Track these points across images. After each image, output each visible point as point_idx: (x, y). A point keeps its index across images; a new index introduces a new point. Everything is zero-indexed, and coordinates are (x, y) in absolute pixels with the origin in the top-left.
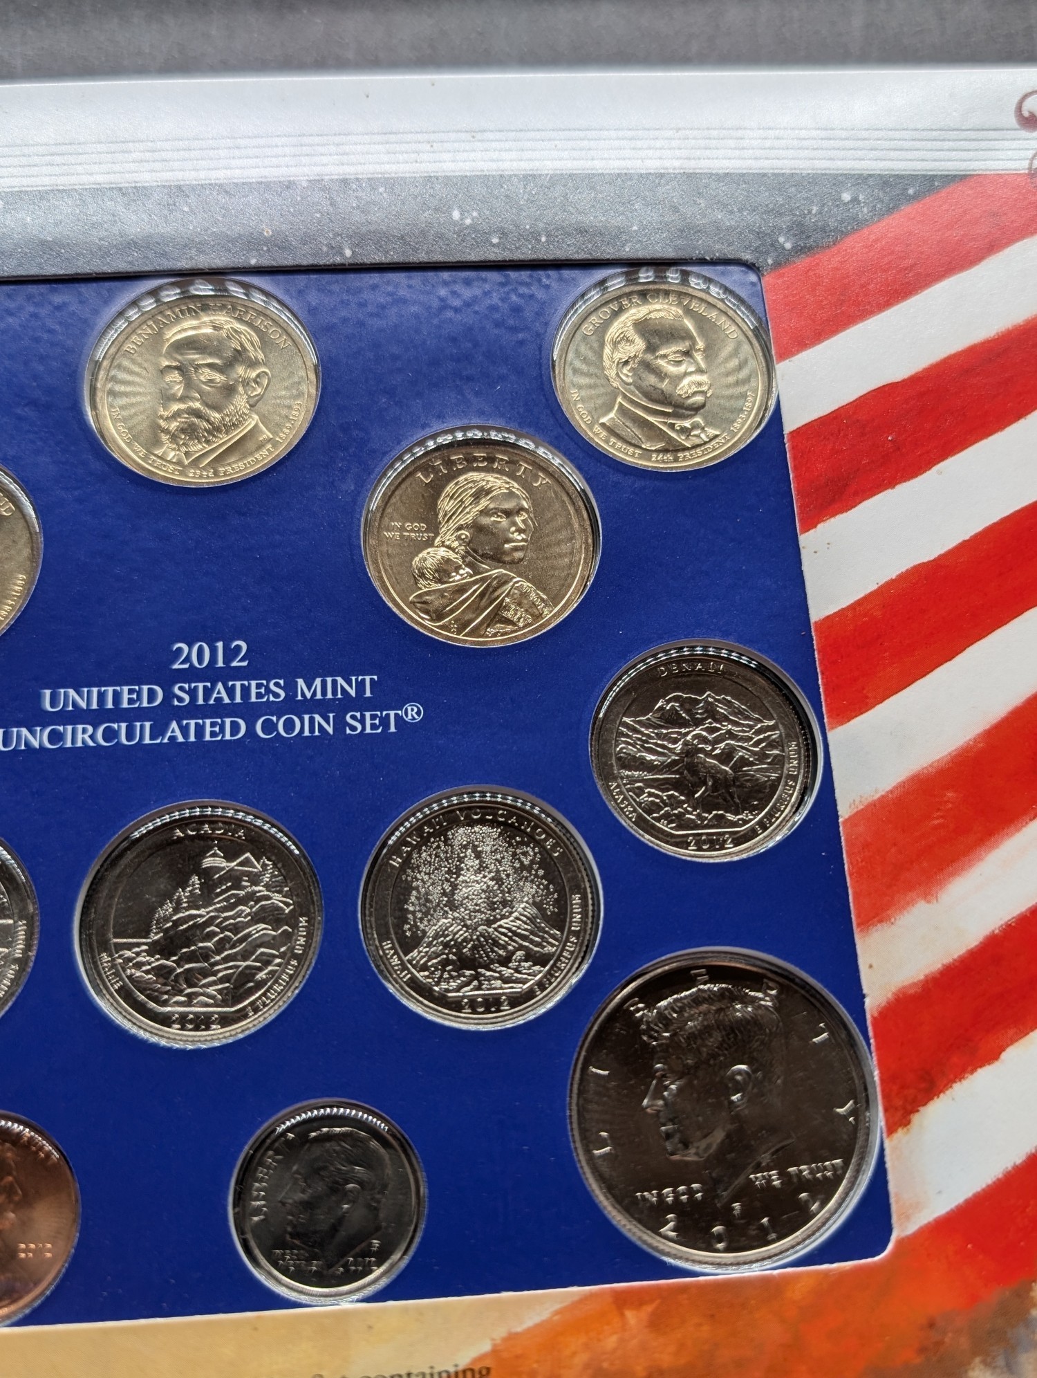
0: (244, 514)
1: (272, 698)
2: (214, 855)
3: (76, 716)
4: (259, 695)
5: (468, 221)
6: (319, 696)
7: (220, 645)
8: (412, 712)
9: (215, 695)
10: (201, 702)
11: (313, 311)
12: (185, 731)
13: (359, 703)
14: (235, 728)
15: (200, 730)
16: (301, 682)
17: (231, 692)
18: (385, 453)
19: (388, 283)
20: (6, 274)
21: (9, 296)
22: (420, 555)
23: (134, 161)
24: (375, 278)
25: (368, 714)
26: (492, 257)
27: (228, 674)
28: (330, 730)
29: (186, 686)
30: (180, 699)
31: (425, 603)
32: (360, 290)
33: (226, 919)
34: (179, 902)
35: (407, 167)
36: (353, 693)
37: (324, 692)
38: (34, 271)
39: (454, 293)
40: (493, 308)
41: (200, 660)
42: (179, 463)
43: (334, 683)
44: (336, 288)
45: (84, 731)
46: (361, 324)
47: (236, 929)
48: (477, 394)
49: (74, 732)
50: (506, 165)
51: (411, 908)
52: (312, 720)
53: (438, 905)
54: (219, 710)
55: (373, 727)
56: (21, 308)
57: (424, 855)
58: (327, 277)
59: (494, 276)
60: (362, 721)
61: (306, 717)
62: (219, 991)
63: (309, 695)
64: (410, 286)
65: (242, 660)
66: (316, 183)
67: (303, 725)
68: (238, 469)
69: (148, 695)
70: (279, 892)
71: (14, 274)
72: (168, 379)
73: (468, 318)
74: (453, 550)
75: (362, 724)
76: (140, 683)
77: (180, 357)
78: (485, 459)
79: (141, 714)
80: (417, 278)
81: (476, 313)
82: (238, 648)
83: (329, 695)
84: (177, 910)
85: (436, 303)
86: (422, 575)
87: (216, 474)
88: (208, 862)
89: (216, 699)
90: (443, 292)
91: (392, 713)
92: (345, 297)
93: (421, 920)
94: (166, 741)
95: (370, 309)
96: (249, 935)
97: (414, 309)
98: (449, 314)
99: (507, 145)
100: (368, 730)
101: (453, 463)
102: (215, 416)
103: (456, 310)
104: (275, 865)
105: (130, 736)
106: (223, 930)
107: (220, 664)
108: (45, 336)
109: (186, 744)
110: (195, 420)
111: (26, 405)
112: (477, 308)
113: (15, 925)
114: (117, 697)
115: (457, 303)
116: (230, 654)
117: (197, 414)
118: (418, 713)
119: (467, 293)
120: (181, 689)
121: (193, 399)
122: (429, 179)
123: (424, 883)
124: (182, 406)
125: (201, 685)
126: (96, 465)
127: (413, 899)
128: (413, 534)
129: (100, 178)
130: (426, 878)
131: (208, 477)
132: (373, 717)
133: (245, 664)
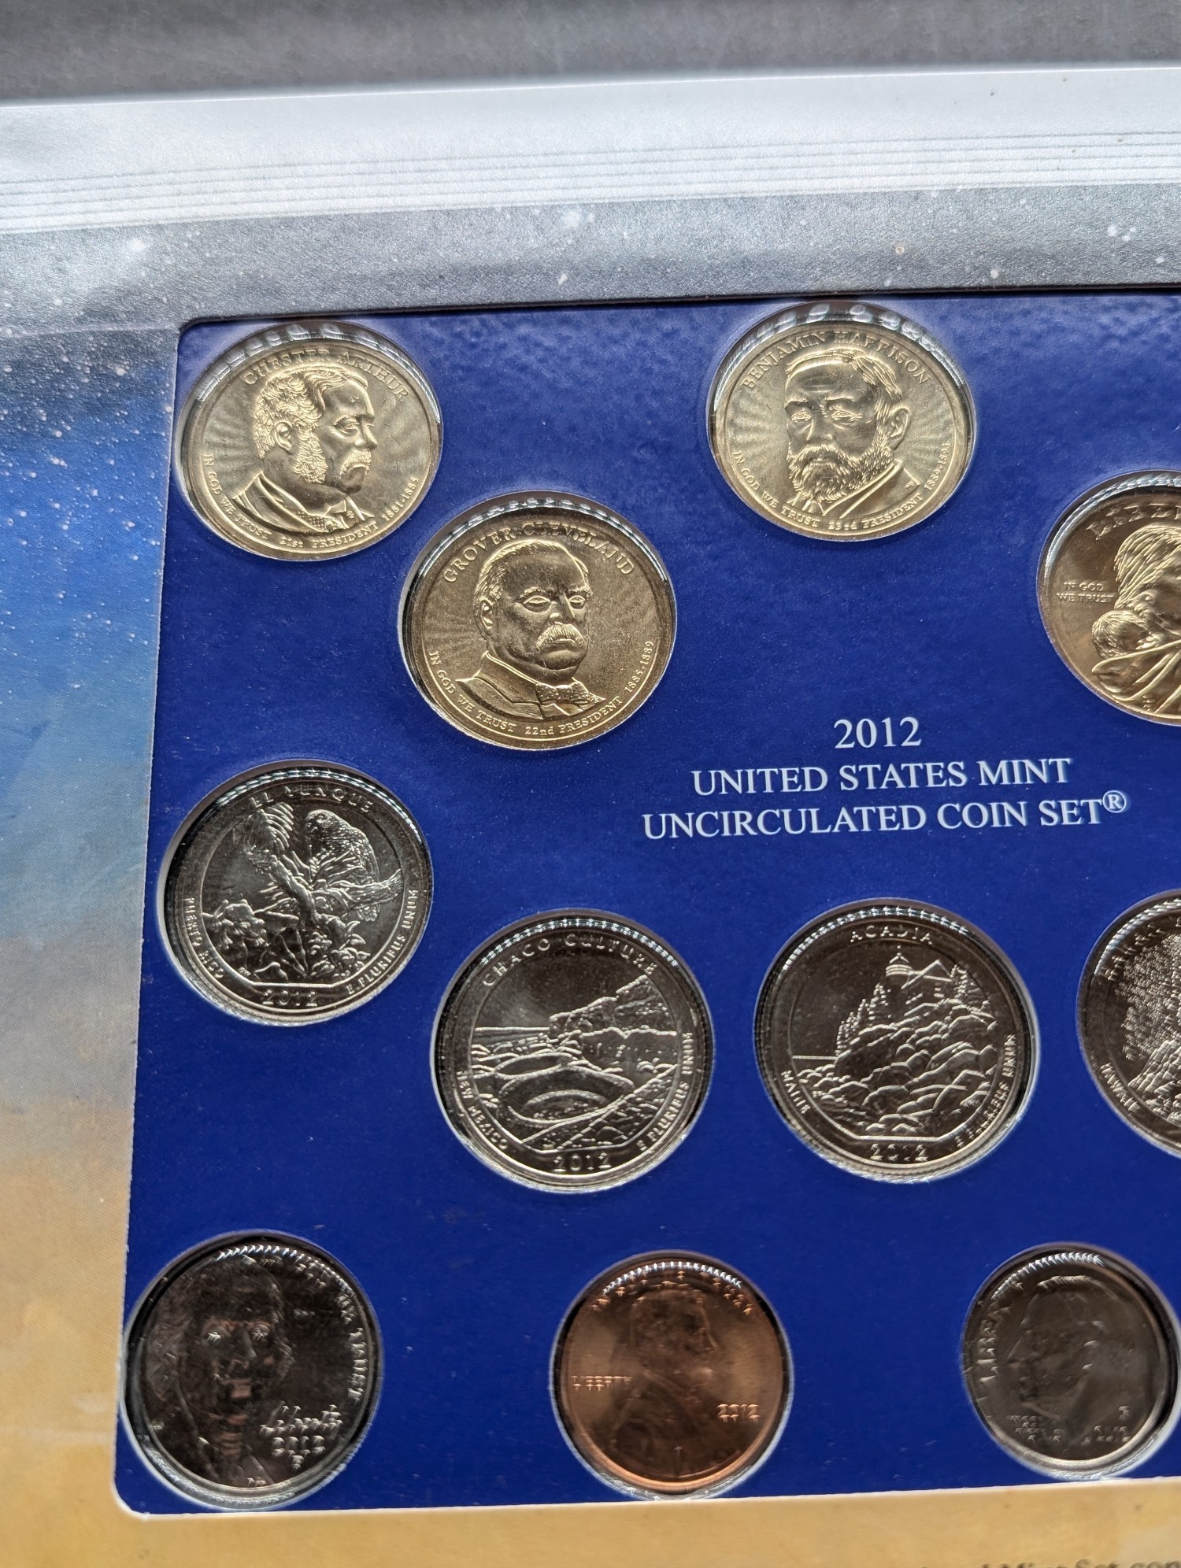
0: (902, 572)
1: (952, 783)
2: (899, 961)
3: (733, 801)
4: (937, 780)
5: (1126, 238)
6: (1006, 781)
7: (887, 721)
8: (1115, 801)
9: (886, 779)
10: (871, 786)
11: (960, 340)
12: (857, 818)
13: (1053, 790)
14: (914, 817)
15: (874, 818)
16: (983, 765)
17: (905, 775)
18: (1056, 503)
19: (1041, 308)
20: (607, 297)
21: (611, 321)
22: (1100, 620)
23: (737, 169)
24: (1027, 303)
25: (1064, 803)
26: (1158, 279)
27: (899, 755)
28: (1023, 821)
29: (853, 768)
30: (849, 784)
31: (1111, 674)
32: (1010, 317)
33: (921, 1035)
34: (865, 1013)
35: (1049, 176)
36: (1044, 778)
37: (1012, 777)
38: (636, 292)
39: (1117, 320)
40: (1164, 338)
41: (867, 739)
42: (817, 513)
43: (1022, 766)
44: (982, 313)
45: (743, 817)
46: (1016, 355)
47: (934, 1047)
48: (1156, 435)
49: (732, 818)
50: (1161, 173)
51: (1129, 1028)
52: (1001, 809)
53: (1159, 1023)
54: (893, 796)
55: (1073, 818)
56: (625, 335)
57: (1137, 967)
58: (971, 302)
59: (1160, 301)
60: (1058, 811)
61: (994, 805)
62: (921, 1118)
63: (994, 780)
64: (1066, 313)
65: (914, 739)
66: (949, 194)
67: (992, 814)
68: (884, 522)
69: (811, 778)
70: (979, 1006)
71: (616, 296)
72: (795, 417)
73: (1136, 349)
74: (1138, 613)
75: (1060, 814)
76: (801, 765)
77: (806, 393)
78: (1165, 509)
79: (806, 800)
80: (1075, 302)
81: (1144, 342)
82: (909, 725)
83: (1018, 781)
84: (863, 1024)
85: (1097, 332)
86: (1105, 643)
87: (860, 527)
88: (892, 970)
89: (889, 783)
90: (1105, 319)
91: (1091, 802)
92: (994, 324)
93: (1142, 1041)
94: (836, 830)
95: (1023, 338)
96: (950, 1054)
97: (1074, 338)
98: (1115, 344)
99: (1160, 150)
100: (1066, 822)
101: (1129, 513)
102: (854, 459)
103: (1123, 340)
104: (970, 975)
105: (796, 824)
106: (919, 1048)
107: (890, 743)
108: (656, 367)
109: (860, 834)
110: (832, 465)
111: (642, 447)
112: (1143, 337)
113: (680, 1038)
114: (777, 780)
115: (1122, 331)
116: (901, 732)
117: (833, 457)
118: (1122, 803)
119: (1134, 321)
120: (848, 771)
121: (828, 442)
122: (1076, 191)
123: (1142, 998)
124: (815, 448)
125: (870, 768)
126: (728, 516)
127: (1130, 1017)
128: (1089, 595)
129: (702, 188)
130: (1142, 993)
131: (850, 530)
132: (1071, 806)
133: (917, 743)
